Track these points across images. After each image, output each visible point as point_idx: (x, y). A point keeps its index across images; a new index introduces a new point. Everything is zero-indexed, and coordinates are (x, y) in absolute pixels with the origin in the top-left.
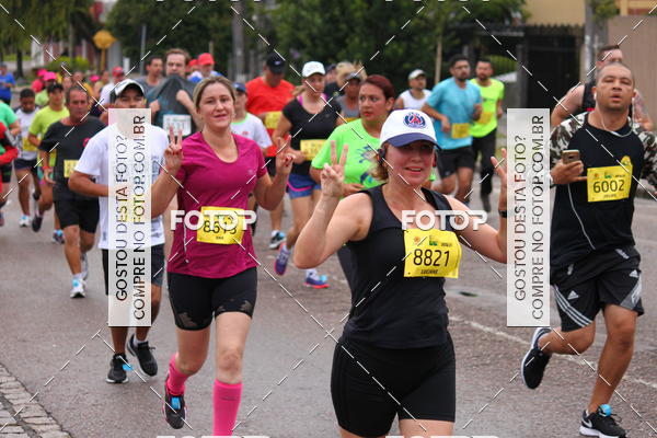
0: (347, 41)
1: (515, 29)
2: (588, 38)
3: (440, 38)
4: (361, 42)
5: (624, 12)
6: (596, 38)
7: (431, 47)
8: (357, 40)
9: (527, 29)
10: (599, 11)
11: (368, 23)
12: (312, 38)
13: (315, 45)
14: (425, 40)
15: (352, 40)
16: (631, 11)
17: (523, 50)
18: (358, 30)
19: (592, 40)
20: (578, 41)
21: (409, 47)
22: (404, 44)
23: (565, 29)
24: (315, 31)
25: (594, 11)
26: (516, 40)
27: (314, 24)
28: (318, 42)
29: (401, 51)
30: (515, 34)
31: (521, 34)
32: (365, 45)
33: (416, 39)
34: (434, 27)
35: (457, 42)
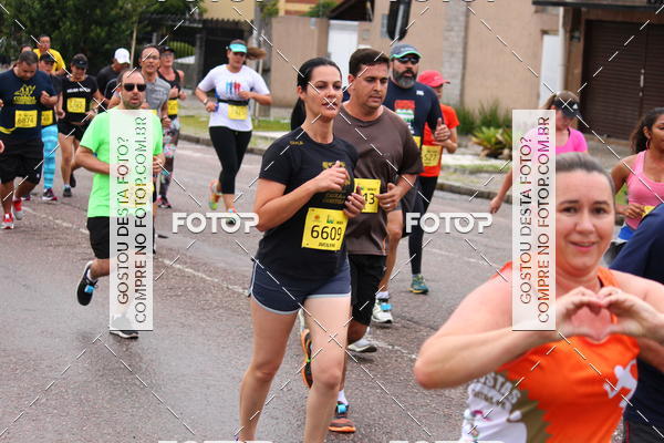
0: (61, 24)
1: (195, 21)
2: (255, 32)
3: (136, 25)
4: (71, 26)
5: (282, 13)
6: (263, 32)
7: (128, 33)
8: (68, 23)
9: (205, 22)
10: (265, 11)
11: (77, 10)
12: (32, 20)
13: (33, 25)
14: (123, 27)
15: (64, 24)
16: (287, 12)
17: (201, 38)
18: (69, 15)
19: (259, 34)
20: (246, 34)
21: (109, 30)
22: (106, 29)
23: (237, 23)
24: (34, 14)
25: (262, 10)
26: (195, 30)
27: (34, 8)
28: (36, 23)
29: (103, 34)
30: (195, 25)
31: (200, 26)
32: (74, 28)
33: (116, 25)
34: (131, 17)
35: (149, 28)
